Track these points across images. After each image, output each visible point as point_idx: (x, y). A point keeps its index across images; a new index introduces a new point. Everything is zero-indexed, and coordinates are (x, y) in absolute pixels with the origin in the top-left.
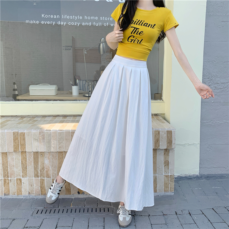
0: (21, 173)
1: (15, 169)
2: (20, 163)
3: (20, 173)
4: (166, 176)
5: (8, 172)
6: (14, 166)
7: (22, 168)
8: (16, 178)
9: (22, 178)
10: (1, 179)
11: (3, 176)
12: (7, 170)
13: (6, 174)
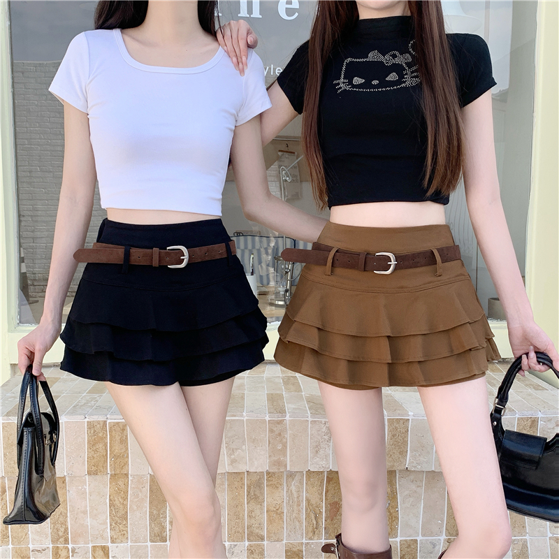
0: (109, 530)
1: (89, 521)
2: (106, 504)
3: (103, 531)
5: (66, 529)
6: (85, 512)
7: (111, 518)
8: (90, 545)
9: (109, 544)
10: (45, 546)
11: (50, 538)
12: (65, 523)
13: (61, 534)
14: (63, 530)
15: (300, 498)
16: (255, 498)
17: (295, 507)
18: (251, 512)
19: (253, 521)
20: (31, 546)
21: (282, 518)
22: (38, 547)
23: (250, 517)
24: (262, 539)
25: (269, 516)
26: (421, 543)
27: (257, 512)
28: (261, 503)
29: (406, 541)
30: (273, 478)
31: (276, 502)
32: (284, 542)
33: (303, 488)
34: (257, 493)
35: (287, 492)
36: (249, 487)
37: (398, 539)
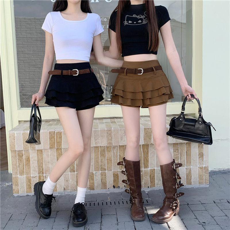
1: (50, 166)
2: (56, 159)
4: (201, 168)
6: (49, 162)
10: (36, 175)
11: (37, 172)
12: (42, 167)
13: (41, 170)
14: (42, 169)
15: (117, 155)
16: (103, 155)
17: (116, 158)
18: (101, 160)
19: (102, 163)
20: (31, 175)
21: (112, 162)
22: (34, 176)
23: (101, 162)
24: (105, 170)
25: (107, 161)
26: (156, 170)
27: (104, 160)
28: (105, 157)
29: (151, 169)
30: (108, 148)
31: (109, 156)
32: (113, 171)
33: (118, 152)
34: (104, 153)
35: (113, 153)
36: (101, 152)
37: (149, 169)
